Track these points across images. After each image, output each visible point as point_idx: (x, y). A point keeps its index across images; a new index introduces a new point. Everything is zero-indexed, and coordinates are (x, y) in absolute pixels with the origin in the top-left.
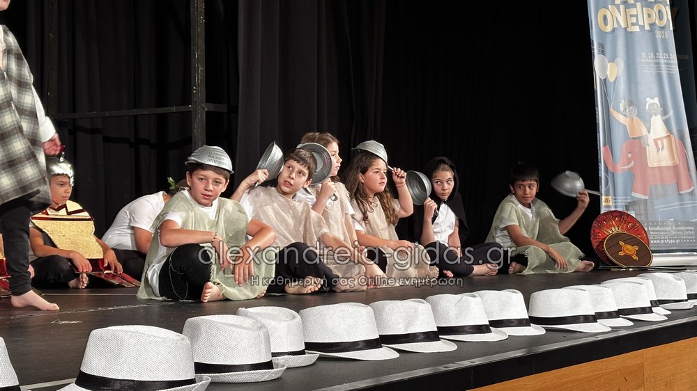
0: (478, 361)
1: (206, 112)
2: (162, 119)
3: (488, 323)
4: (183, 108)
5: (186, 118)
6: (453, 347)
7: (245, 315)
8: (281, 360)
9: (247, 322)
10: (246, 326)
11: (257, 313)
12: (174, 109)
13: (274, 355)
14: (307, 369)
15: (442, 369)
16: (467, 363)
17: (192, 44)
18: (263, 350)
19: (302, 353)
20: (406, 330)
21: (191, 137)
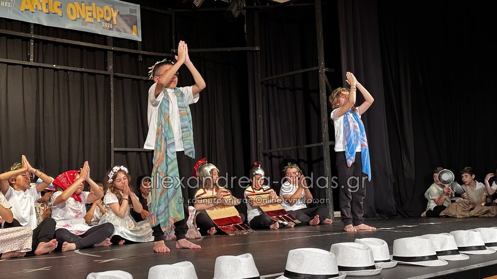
0: (482, 265)
1: (330, 145)
2: (309, 150)
3: (484, 245)
4: (319, 144)
5: (320, 149)
6: (467, 258)
7: (359, 242)
8: (379, 264)
9: (361, 246)
10: (360, 247)
11: (364, 241)
12: (315, 145)
13: (376, 262)
14: (393, 269)
15: (462, 269)
16: (476, 266)
17: (322, 115)
18: (370, 260)
19: (389, 261)
20: (441, 249)
21: (323, 157)
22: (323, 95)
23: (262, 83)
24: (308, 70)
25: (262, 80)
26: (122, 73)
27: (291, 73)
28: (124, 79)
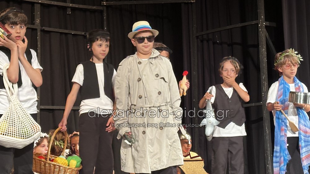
4: (258, 104)
5: (260, 108)
12: (253, 104)
17: (261, 72)
21: (262, 117)
22: (263, 51)
23: (197, 37)
24: (246, 24)
25: (198, 35)
26: (50, 27)
27: (228, 27)
28: (52, 34)
